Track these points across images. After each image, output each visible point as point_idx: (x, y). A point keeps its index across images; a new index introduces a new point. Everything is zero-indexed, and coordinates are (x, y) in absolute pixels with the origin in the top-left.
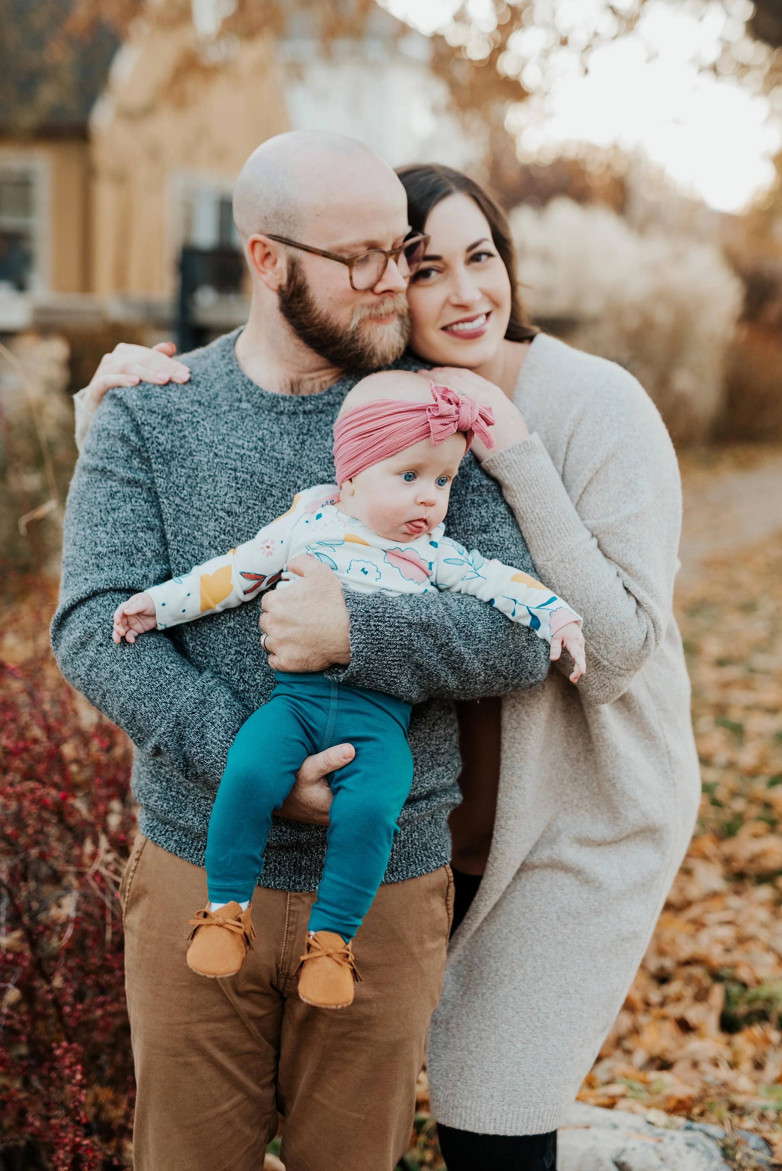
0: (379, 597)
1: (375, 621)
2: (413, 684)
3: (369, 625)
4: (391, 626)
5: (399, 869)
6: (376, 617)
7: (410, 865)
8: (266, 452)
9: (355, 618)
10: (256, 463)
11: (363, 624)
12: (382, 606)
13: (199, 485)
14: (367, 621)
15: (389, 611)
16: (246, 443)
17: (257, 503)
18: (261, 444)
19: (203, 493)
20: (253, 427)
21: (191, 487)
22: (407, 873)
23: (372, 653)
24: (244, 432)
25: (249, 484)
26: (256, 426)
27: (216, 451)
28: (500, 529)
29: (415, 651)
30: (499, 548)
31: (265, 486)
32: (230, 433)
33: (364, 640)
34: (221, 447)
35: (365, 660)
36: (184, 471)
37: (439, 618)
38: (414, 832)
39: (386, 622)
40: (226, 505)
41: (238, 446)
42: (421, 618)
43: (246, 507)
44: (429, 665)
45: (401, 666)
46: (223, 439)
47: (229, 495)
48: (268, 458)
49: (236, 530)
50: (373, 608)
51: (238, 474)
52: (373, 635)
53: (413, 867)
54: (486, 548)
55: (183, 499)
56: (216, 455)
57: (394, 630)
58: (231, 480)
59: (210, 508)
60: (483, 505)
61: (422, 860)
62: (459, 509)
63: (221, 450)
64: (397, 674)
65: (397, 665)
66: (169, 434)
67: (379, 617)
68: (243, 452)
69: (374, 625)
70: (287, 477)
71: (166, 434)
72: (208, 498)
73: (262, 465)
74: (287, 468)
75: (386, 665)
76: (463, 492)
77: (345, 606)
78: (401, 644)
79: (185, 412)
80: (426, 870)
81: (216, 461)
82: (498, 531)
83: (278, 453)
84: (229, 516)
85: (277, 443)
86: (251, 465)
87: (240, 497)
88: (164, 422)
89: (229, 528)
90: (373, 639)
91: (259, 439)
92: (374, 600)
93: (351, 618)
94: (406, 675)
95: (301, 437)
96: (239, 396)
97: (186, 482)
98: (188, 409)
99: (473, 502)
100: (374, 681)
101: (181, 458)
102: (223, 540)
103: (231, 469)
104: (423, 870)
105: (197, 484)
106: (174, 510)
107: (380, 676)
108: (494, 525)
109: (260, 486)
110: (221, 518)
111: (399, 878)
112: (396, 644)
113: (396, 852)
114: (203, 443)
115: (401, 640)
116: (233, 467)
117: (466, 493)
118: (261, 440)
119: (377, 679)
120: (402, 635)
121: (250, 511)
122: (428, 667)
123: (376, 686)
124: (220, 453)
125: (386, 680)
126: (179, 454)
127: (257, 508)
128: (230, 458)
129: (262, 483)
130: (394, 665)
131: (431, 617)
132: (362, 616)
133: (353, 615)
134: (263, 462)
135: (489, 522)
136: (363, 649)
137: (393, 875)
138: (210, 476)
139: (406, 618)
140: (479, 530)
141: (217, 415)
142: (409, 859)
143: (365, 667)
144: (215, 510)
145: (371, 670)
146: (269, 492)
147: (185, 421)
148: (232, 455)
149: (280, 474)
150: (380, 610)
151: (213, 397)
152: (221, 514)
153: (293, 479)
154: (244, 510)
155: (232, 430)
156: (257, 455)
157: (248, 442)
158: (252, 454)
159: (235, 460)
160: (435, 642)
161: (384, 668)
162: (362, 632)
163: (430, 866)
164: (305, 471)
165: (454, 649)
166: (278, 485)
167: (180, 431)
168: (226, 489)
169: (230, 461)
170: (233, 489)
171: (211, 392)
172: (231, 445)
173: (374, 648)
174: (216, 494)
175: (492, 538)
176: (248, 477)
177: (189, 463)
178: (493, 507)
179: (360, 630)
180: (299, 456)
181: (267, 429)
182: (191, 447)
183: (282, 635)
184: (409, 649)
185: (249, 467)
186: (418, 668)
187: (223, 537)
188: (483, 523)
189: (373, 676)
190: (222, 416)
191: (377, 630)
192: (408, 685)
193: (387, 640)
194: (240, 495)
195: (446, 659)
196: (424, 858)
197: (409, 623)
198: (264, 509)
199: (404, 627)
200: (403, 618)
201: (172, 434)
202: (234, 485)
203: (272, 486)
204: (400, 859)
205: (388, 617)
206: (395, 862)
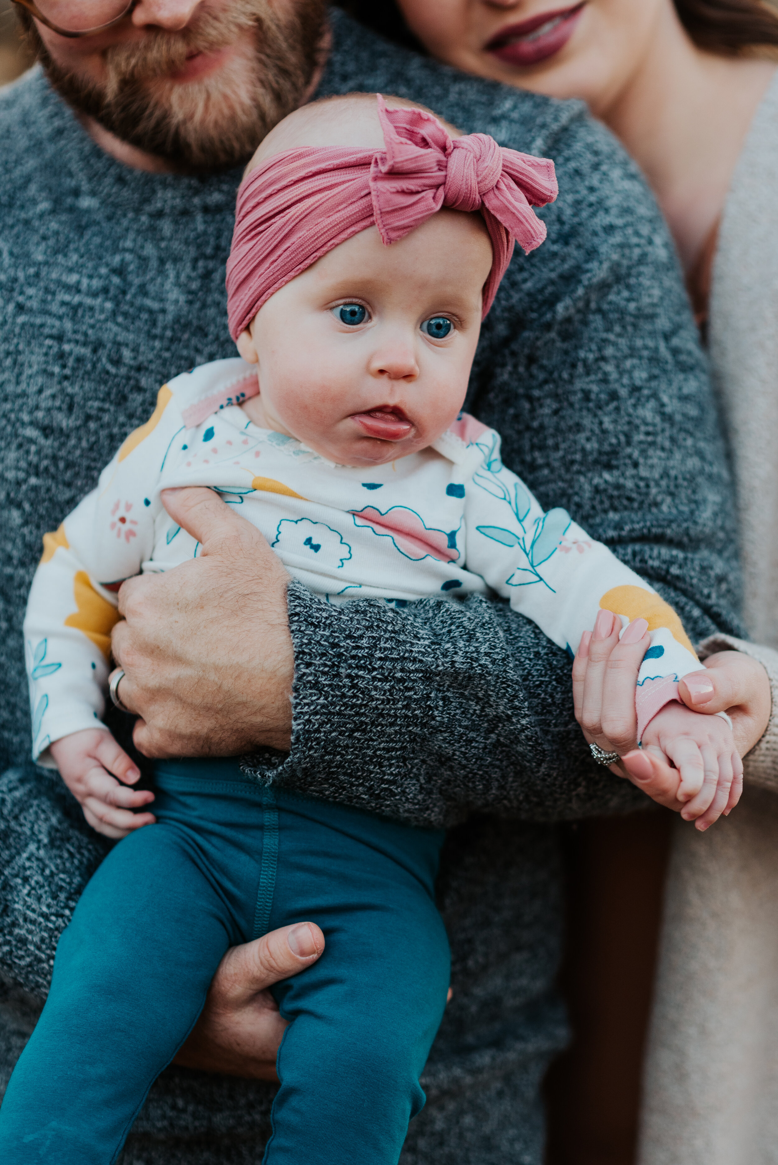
0: (364, 612)
1: (350, 667)
2: (430, 793)
3: (338, 675)
4: (385, 679)
6: (353, 657)
8: (128, 297)
9: (307, 658)
10: (106, 320)
11: (324, 673)
12: (369, 634)
14: (334, 665)
15: (382, 645)
17: (107, 406)
18: (116, 280)
20: (101, 245)
23: (341, 733)
24: (82, 256)
25: (89, 366)
26: (108, 243)
27: (21, 299)
28: (641, 461)
29: (436, 730)
30: (636, 505)
31: (123, 371)
32: (51, 261)
33: (323, 706)
34: (31, 291)
35: (324, 747)
37: (493, 662)
39: (374, 669)
40: (40, 414)
41: (68, 288)
42: (453, 662)
43: (82, 416)
44: (466, 759)
45: (405, 760)
46: (37, 275)
47: (48, 392)
48: (131, 310)
49: (62, 465)
50: (349, 637)
51: (67, 347)
52: (344, 696)
54: (607, 504)
57: (393, 687)
58: (50, 358)
59: (9, 420)
60: (607, 404)
62: (556, 412)
63: (31, 297)
64: (396, 775)
65: (397, 758)
67: (360, 659)
68: (77, 299)
69: (349, 676)
70: (173, 348)
73: (118, 324)
74: (173, 330)
75: (372, 758)
76: (565, 376)
77: (288, 632)
78: (406, 716)
82: (636, 465)
83: (153, 299)
84: (46, 437)
85: (153, 280)
86: (93, 327)
87: (67, 395)
89: (45, 463)
90: (345, 704)
92: (352, 619)
93: (297, 658)
94: (417, 777)
95: (201, 264)
96: (73, 183)
99: (587, 395)
100: (344, 789)
102: (35, 489)
103: (51, 337)
107: (358, 778)
108: (629, 450)
109: (113, 370)
110: (31, 441)
112: (396, 716)
115: (407, 707)
116: (55, 331)
117: (572, 376)
118: (120, 271)
119: (352, 785)
120: (410, 697)
121: (92, 425)
122: (464, 762)
123: (350, 799)
124: (28, 304)
125: (371, 787)
127: (106, 418)
128: (48, 313)
129: (117, 362)
130: (389, 759)
131: (477, 660)
132: (323, 655)
133: (303, 653)
134: (120, 319)
135: (619, 443)
136: (321, 725)
139: (421, 661)
140: (596, 462)
143: (324, 761)
144: (18, 425)
145: (337, 767)
146: (132, 382)
148: (54, 308)
149: (157, 344)
150: (364, 642)
151: (20, 182)
152: (31, 432)
153: (185, 353)
154: (79, 423)
155: (56, 252)
156: (109, 305)
158: (97, 302)
160: (482, 710)
161: (365, 763)
162: (320, 691)
164: (211, 337)
165: (523, 731)
166: (153, 367)
168: (40, 380)
169: (50, 321)
170: (56, 379)
171: (17, 173)
172: (52, 286)
173: (345, 723)
174: (19, 390)
175: (621, 481)
176: (86, 351)
178: (631, 410)
179: (316, 685)
180: (197, 305)
181: (131, 251)
183: (153, 682)
184: (424, 725)
185: (90, 332)
186: (442, 764)
187: (33, 481)
188: (606, 448)
189: (342, 777)
190: (36, 223)
191: (354, 686)
192: (420, 797)
193: (376, 708)
194: (70, 390)
195: (506, 746)
197: (426, 671)
198: (122, 419)
199: (415, 681)
200: (414, 661)
202: (57, 370)
203: (139, 369)
205: (380, 659)
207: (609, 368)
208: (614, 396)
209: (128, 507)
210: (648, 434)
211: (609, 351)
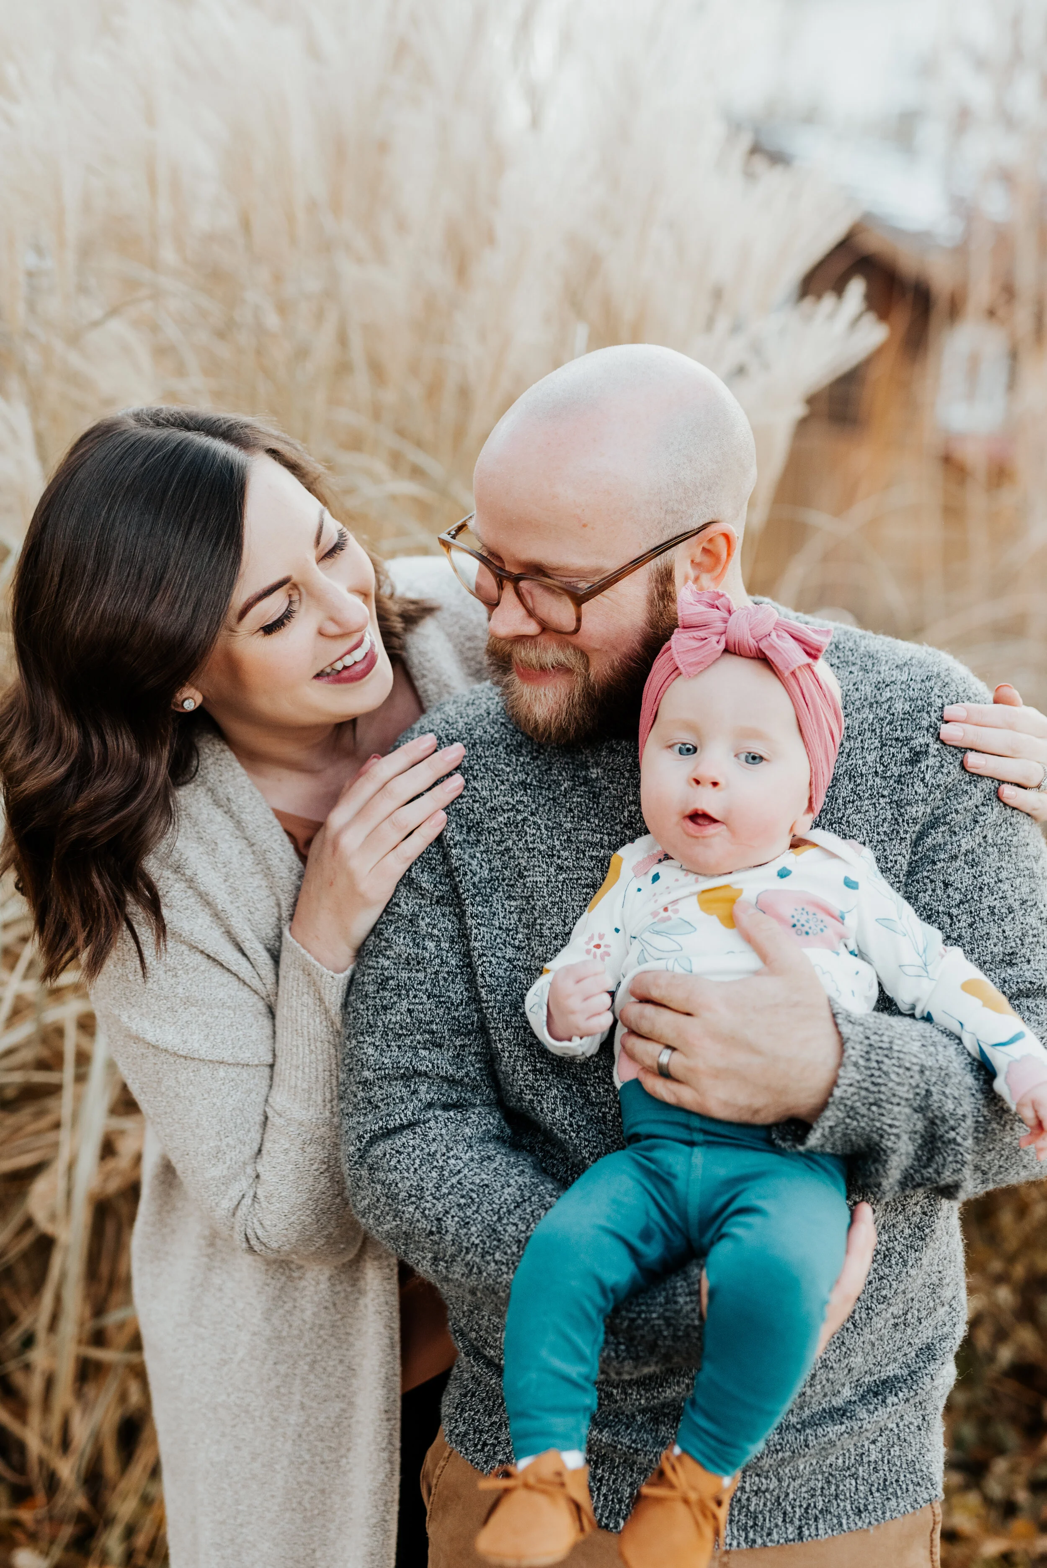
5: (870, 1507)
7: (888, 1499)
13: (539, 921)
16: (606, 837)
19: (546, 932)
21: (528, 927)
22: (884, 1513)
27: (559, 861)
34: (565, 854)
36: (513, 903)
38: (893, 1446)
53: (893, 1502)
55: (519, 948)
56: (560, 868)
61: (907, 1490)
66: (482, 853)
71: (478, 855)
72: (555, 938)
79: (504, 811)
80: (912, 1507)
81: (561, 878)
88: (472, 837)
91: (626, 825)
97: (520, 920)
98: (507, 803)
101: (507, 885)
103: (587, 886)
104: (908, 1507)
105: (535, 919)
106: (506, 970)
111: (870, 1523)
113: (863, 1479)
114: (536, 853)
126: (504, 880)
137: (861, 1517)
138: (554, 904)
141: (554, 799)
142: (886, 1490)
147: (505, 824)
157: (609, 834)
159: (591, 870)
163: (919, 1499)
167: (499, 843)
177: (520, 891)
182: (519, 864)
196: (911, 1487)
201: (486, 852)
204: (870, 1491)
206: (862, 1495)
207: (1005, 886)
208: (1011, 910)
209: (601, 937)
210: (1034, 936)
211: (1003, 875)
